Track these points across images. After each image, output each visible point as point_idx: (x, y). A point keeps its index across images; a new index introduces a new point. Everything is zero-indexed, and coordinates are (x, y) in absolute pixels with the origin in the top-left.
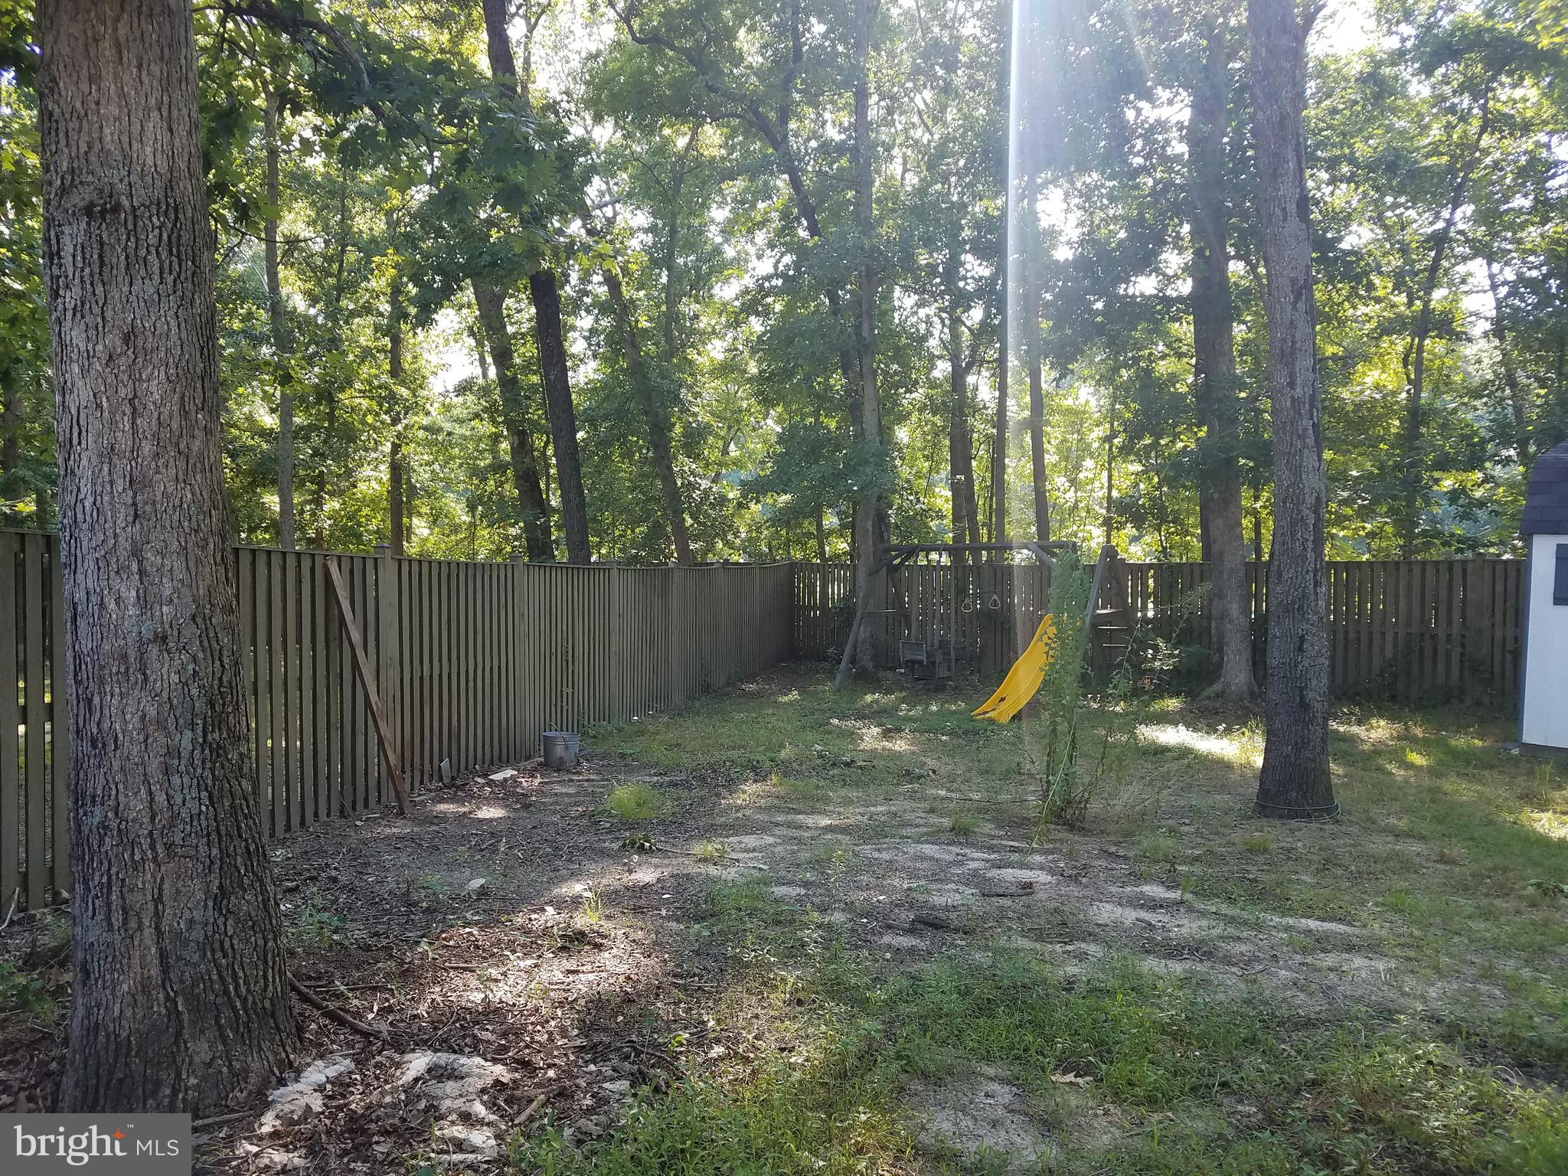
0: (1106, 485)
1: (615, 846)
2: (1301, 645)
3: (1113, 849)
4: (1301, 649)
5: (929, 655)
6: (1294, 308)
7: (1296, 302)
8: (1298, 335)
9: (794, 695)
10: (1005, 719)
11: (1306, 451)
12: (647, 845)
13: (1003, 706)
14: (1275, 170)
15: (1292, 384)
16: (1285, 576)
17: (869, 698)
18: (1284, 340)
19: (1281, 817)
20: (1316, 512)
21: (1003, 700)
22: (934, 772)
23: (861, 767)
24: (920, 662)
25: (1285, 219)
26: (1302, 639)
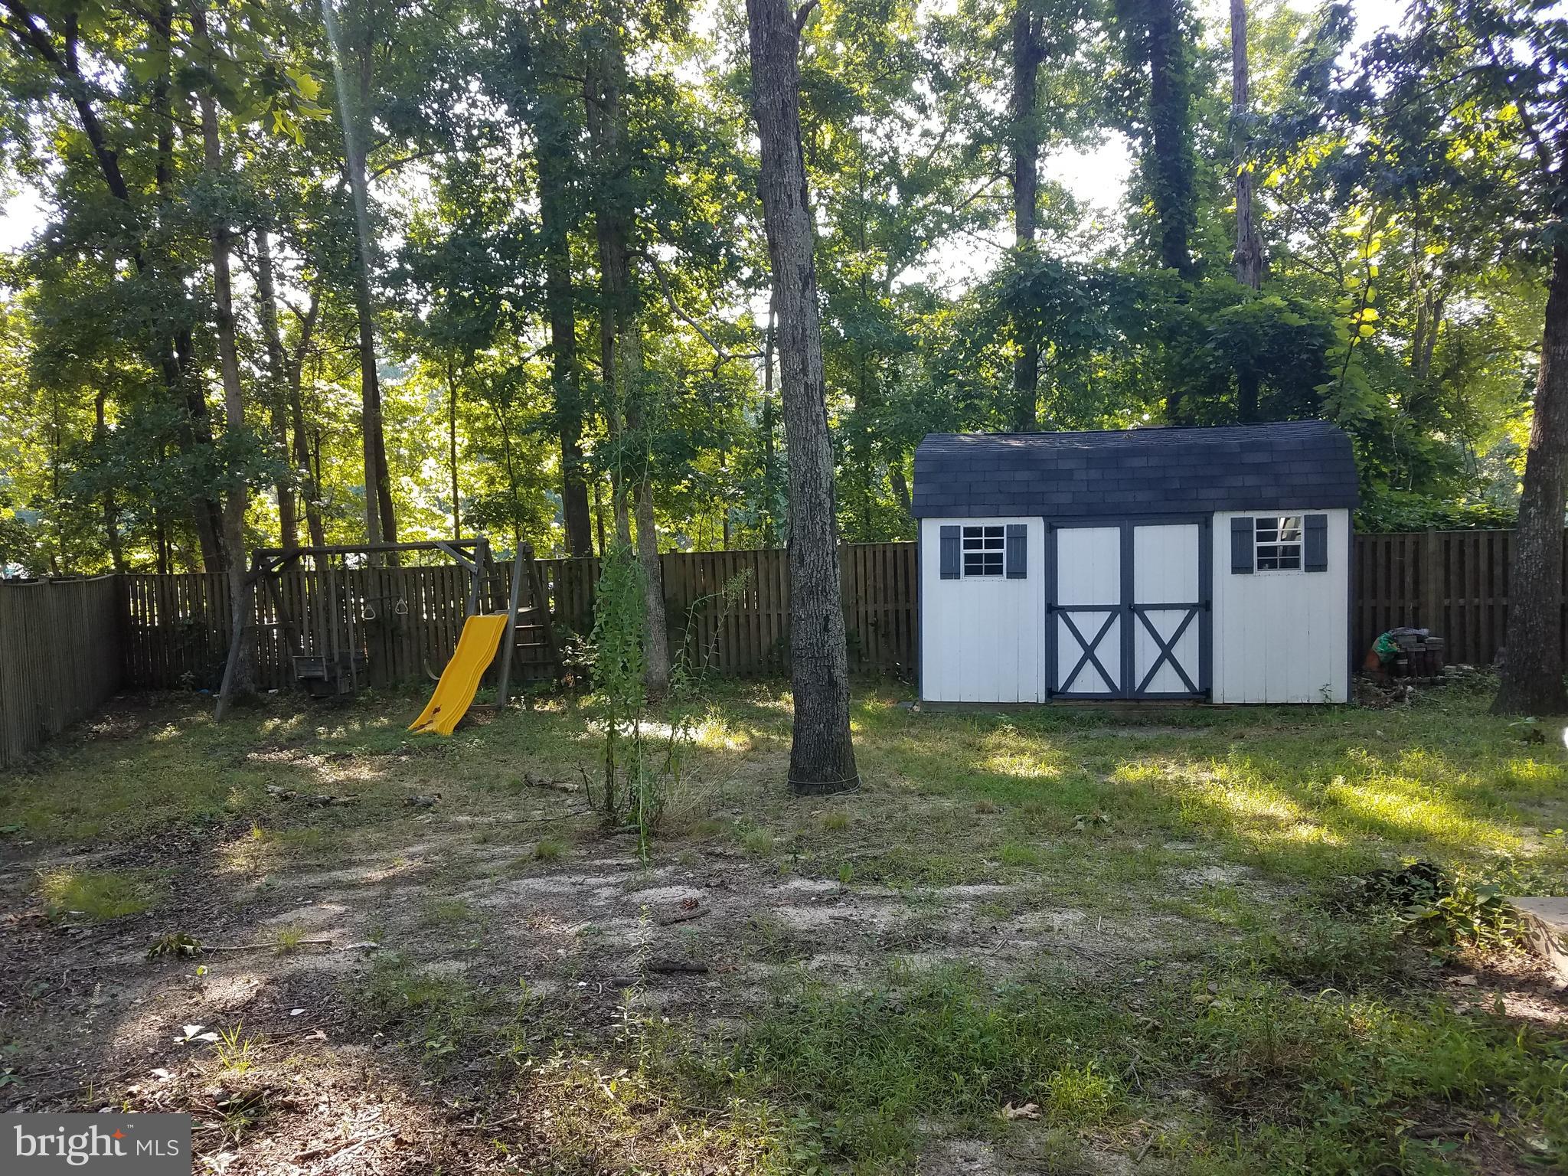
0: (451, 485)
1: (141, 956)
2: (826, 625)
3: (719, 850)
4: (826, 629)
5: (330, 670)
6: (803, 296)
7: (804, 290)
8: (807, 323)
9: (170, 731)
10: (449, 731)
11: (820, 437)
12: (190, 948)
13: (440, 718)
14: (780, 156)
15: (804, 371)
16: (807, 560)
17: (270, 725)
18: (794, 327)
19: (820, 793)
20: (830, 496)
21: (437, 710)
22: (439, 796)
23: (345, 804)
24: (320, 679)
25: (791, 206)
26: (827, 619)
